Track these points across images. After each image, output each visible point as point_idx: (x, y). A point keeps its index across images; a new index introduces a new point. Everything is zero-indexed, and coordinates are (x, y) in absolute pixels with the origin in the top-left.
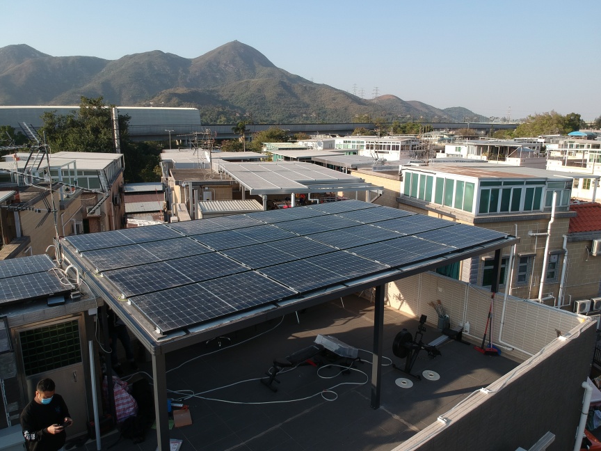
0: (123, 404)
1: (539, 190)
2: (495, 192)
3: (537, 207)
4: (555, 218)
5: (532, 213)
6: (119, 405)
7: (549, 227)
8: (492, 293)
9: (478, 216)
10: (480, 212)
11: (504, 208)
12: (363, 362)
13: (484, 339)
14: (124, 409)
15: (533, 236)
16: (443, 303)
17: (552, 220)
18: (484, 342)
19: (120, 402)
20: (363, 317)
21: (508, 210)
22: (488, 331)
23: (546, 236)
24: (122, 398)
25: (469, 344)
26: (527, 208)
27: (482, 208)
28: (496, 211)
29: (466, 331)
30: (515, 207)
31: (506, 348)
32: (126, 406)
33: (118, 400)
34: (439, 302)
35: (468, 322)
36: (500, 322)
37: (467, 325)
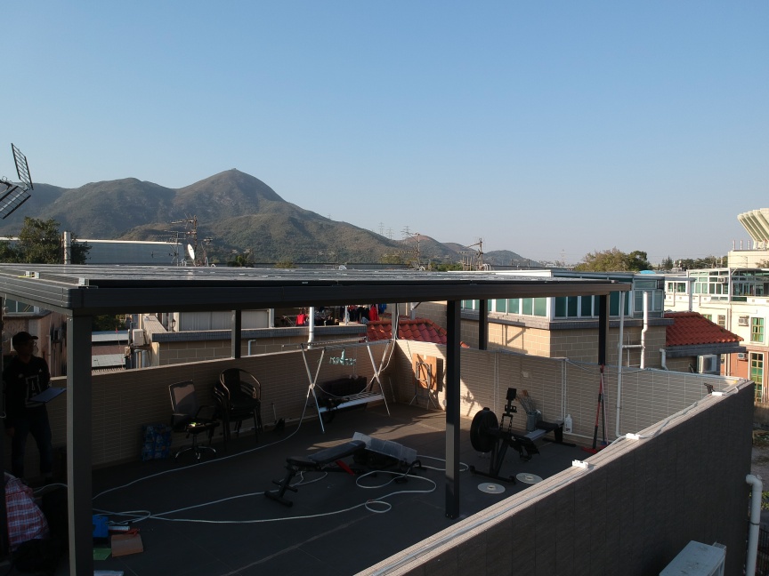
0: (21, 517)
3: (625, 312)
4: (649, 326)
6: (13, 519)
7: (643, 338)
8: (601, 367)
9: (554, 320)
10: (556, 315)
11: (586, 312)
12: (425, 469)
14: (23, 528)
15: (624, 349)
16: (530, 393)
17: (645, 328)
18: (595, 438)
19: (17, 513)
21: (590, 315)
22: (600, 425)
23: (640, 349)
24: (21, 508)
26: (613, 312)
27: (558, 312)
28: (576, 315)
29: (568, 430)
32: (27, 522)
33: (12, 509)
34: (526, 393)
35: (569, 416)
36: (616, 407)
37: (569, 421)
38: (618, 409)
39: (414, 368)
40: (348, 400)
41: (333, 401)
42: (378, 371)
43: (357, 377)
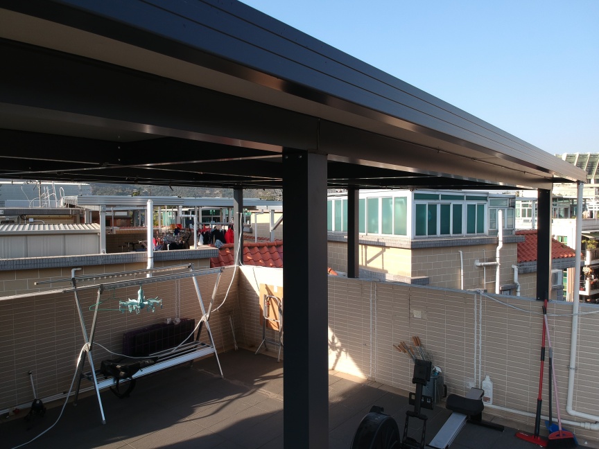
1: (481, 207)
2: (433, 208)
3: (481, 230)
4: (504, 243)
5: (476, 236)
7: (498, 255)
8: (541, 304)
9: (415, 239)
10: (417, 235)
11: (445, 230)
13: (539, 413)
15: (481, 266)
16: (425, 341)
17: (501, 245)
18: (538, 420)
20: (262, 391)
21: (449, 233)
22: (545, 395)
23: (495, 266)
25: (500, 428)
26: (471, 230)
27: (419, 230)
28: (435, 234)
29: (488, 399)
30: (458, 230)
31: (587, 426)
34: (417, 341)
35: (488, 378)
36: (569, 368)
37: (488, 385)
38: (572, 372)
39: (262, 303)
40: (156, 361)
41: (122, 369)
42: (206, 311)
43: (178, 321)
